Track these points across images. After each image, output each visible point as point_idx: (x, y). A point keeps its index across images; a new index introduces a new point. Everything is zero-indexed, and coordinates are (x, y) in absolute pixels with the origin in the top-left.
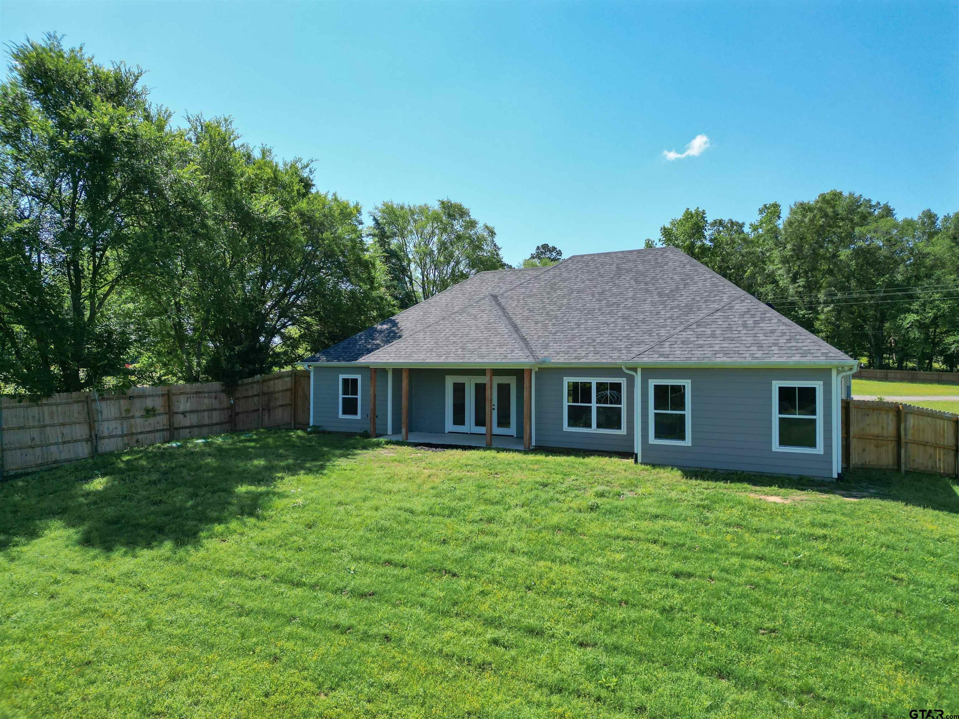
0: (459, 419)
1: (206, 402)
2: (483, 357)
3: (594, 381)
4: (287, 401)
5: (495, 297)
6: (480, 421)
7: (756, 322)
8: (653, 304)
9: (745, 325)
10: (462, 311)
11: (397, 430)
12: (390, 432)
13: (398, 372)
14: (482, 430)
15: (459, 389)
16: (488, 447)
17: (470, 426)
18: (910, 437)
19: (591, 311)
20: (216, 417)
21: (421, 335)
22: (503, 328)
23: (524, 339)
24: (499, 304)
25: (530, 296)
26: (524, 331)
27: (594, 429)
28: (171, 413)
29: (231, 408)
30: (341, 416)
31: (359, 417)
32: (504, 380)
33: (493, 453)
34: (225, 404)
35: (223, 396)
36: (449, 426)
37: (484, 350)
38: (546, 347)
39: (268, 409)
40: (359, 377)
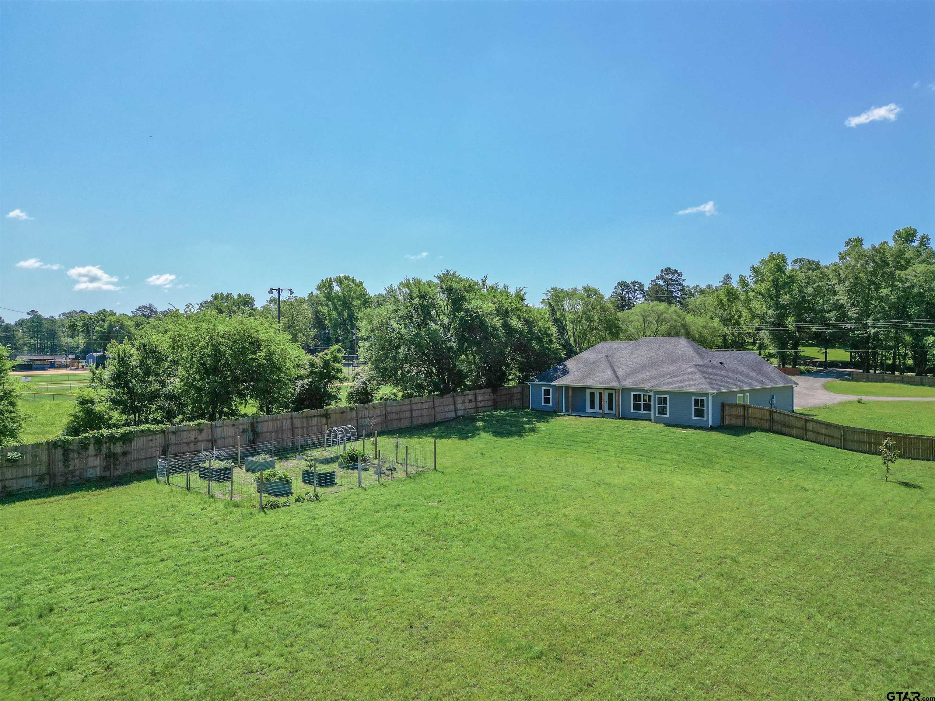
0: (592, 407)
1: (487, 397)
2: (600, 383)
3: (642, 394)
4: (519, 397)
5: (607, 357)
6: (600, 408)
7: (692, 377)
8: (668, 364)
9: (688, 378)
10: (593, 363)
11: (567, 410)
12: (564, 411)
13: (567, 388)
14: (601, 411)
15: (592, 394)
16: (603, 417)
17: (596, 409)
18: (750, 416)
19: (645, 366)
20: (490, 403)
21: (576, 373)
22: (609, 371)
23: (617, 377)
24: (609, 360)
25: (622, 357)
26: (618, 373)
27: (642, 411)
28: (476, 401)
29: (494, 399)
30: (543, 404)
31: (551, 405)
32: (610, 391)
33: (604, 419)
34: (492, 398)
35: (492, 394)
36: (588, 409)
37: (601, 381)
38: (625, 380)
39: (511, 400)
40: (551, 389)
